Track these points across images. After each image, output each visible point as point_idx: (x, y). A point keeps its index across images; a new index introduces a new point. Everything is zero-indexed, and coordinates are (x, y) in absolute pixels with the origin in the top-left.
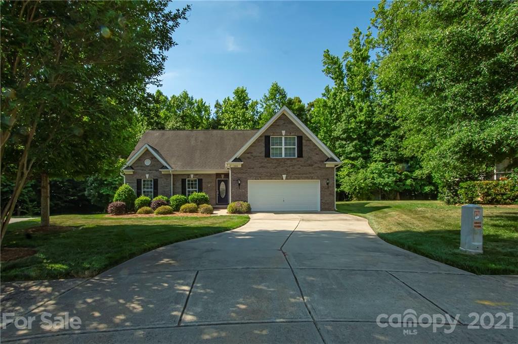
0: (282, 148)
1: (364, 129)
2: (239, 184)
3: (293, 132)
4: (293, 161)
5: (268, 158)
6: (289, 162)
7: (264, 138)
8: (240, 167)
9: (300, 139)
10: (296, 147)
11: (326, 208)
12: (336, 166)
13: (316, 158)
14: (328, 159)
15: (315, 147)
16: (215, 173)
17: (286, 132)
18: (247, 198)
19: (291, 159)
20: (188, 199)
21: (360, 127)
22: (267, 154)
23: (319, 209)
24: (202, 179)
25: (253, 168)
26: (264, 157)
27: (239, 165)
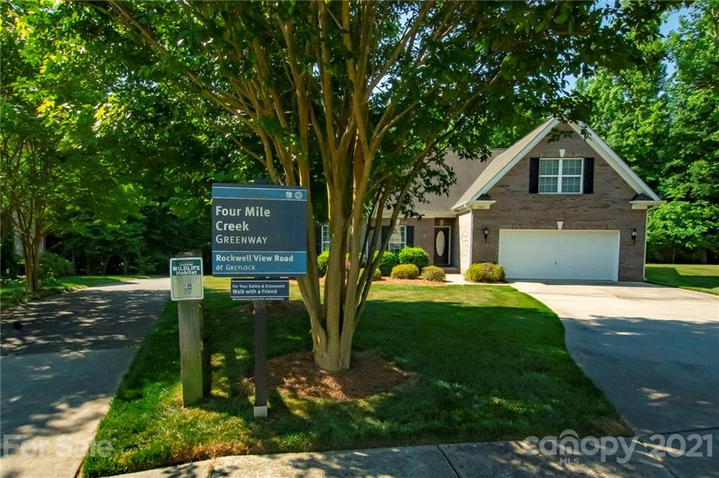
0: (557, 178)
1: (649, 146)
2: (486, 236)
3: (578, 152)
4: (577, 199)
5: (534, 195)
6: (569, 201)
7: (528, 161)
8: (489, 208)
9: (590, 162)
10: (582, 176)
11: (628, 276)
12: (649, 207)
13: (615, 194)
14: (637, 197)
15: (615, 177)
16: (434, 217)
17: (566, 151)
18: (497, 257)
19: (573, 195)
20: (397, 256)
21: (643, 144)
22: (534, 188)
23: (615, 278)
24: (413, 227)
25: (508, 211)
26: (528, 192)
27: (487, 204)
